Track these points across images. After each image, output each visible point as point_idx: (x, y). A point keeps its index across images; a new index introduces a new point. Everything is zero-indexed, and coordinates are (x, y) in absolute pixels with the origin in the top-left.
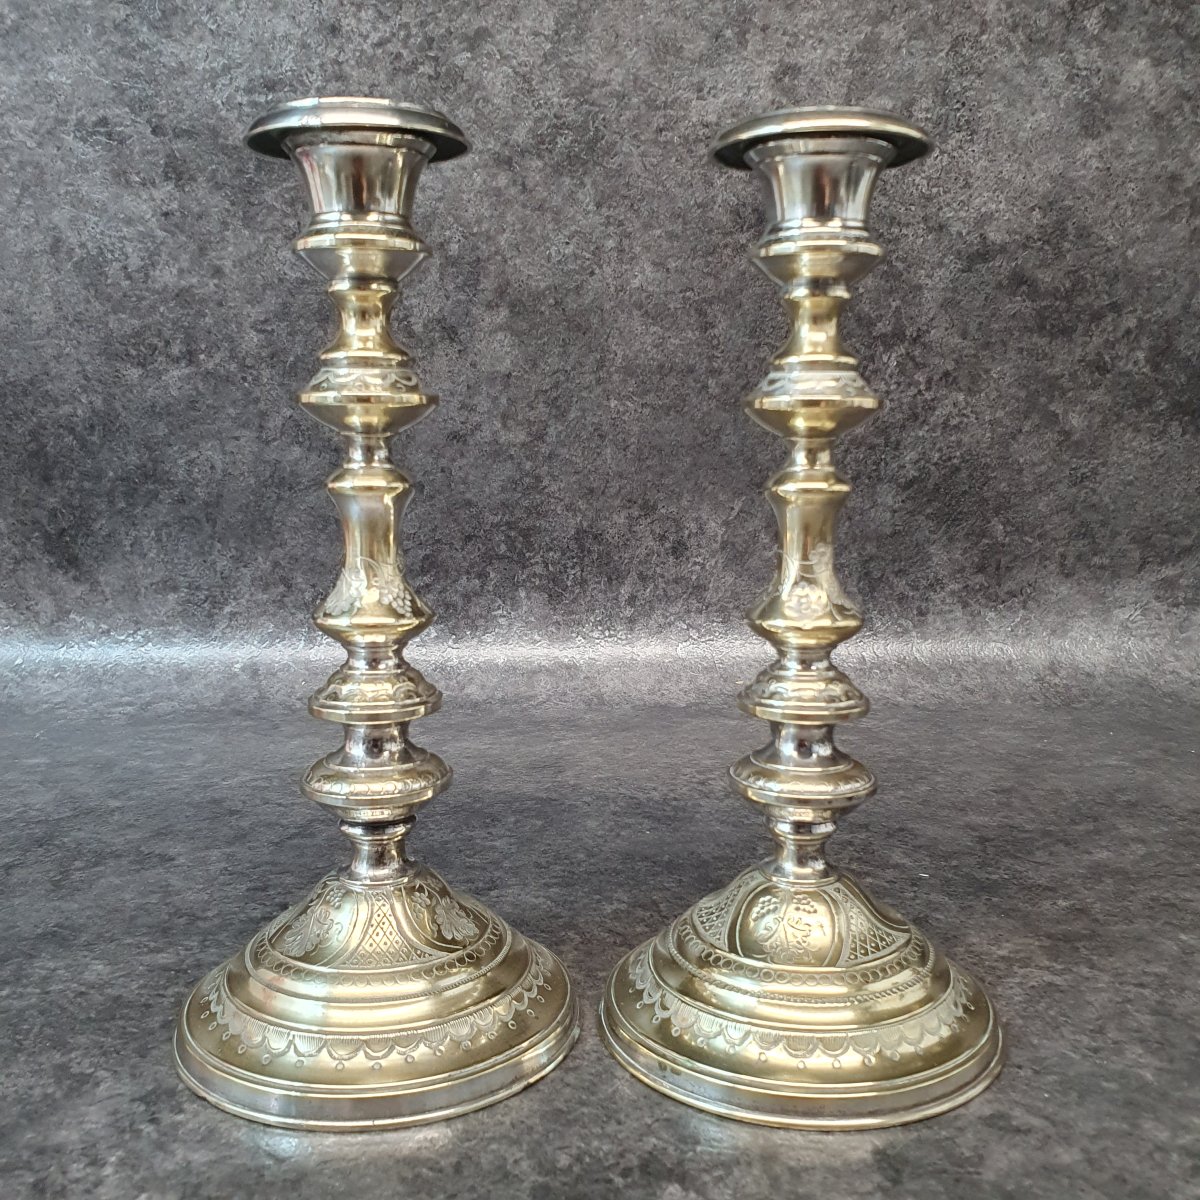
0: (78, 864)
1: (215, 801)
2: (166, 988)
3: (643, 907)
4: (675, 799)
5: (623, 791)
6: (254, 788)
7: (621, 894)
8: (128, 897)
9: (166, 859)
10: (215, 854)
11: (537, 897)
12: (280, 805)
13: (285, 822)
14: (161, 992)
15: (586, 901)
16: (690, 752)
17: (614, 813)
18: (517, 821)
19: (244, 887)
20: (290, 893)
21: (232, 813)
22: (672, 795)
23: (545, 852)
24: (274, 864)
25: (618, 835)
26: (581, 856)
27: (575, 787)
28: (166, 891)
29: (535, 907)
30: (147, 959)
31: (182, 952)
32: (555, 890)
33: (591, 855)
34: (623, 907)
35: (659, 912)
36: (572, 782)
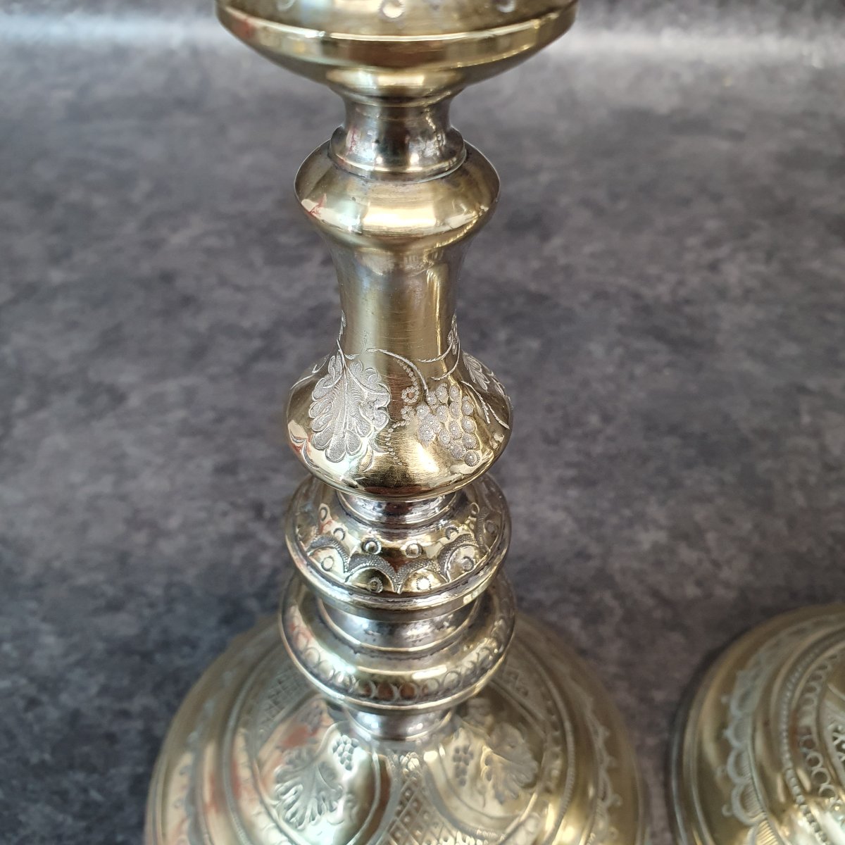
0: (21, 403)
1: (167, 278)
2: (130, 696)
3: (685, 537)
4: (688, 302)
5: (623, 281)
6: (209, 251)
7: (655, 510)
8: (76, 477)
9: (118, 397)
10: (172, 387)
11: (554, 508)
12: (238, 288)
13: (246, 324)
14: (125, 705)
15: (614, 520)
16: (686, 202)
17: (620, 328)
18: (509, 342)
19: (208, 463)
20: (264, 480)
21: (187, 301)
22: (683, 292)
23: (549, 409)
24: (240, 413)
25: (632, 377)
26: (594, 420)
27: (568, 271)
28: (122, 470)
29: (555, 532)
30: (106, 623)
31: (147, 612)
32: (573, 493)
33: (606, 419)
34: (661, 537)
35: (707, 550)
36: (562, 261)
